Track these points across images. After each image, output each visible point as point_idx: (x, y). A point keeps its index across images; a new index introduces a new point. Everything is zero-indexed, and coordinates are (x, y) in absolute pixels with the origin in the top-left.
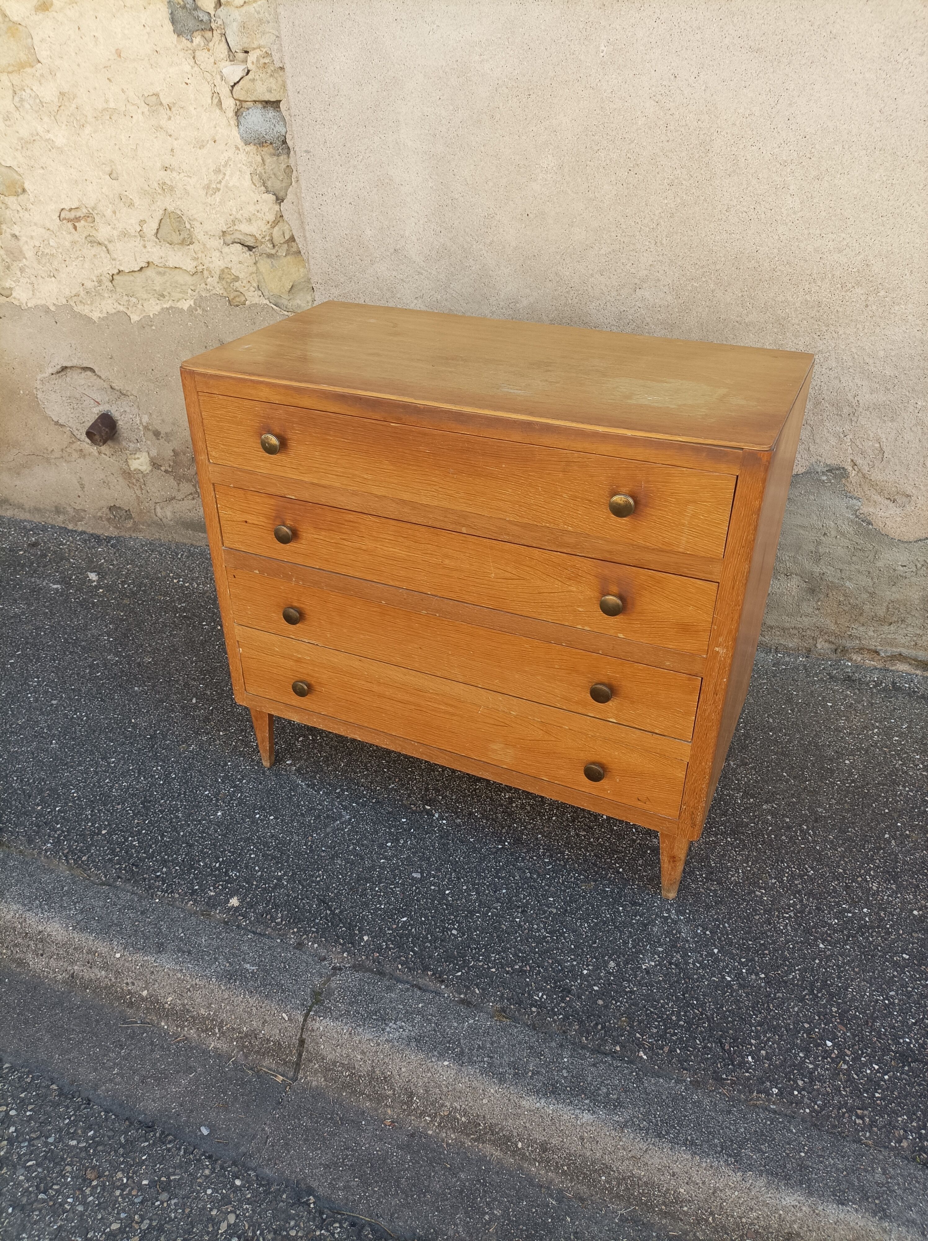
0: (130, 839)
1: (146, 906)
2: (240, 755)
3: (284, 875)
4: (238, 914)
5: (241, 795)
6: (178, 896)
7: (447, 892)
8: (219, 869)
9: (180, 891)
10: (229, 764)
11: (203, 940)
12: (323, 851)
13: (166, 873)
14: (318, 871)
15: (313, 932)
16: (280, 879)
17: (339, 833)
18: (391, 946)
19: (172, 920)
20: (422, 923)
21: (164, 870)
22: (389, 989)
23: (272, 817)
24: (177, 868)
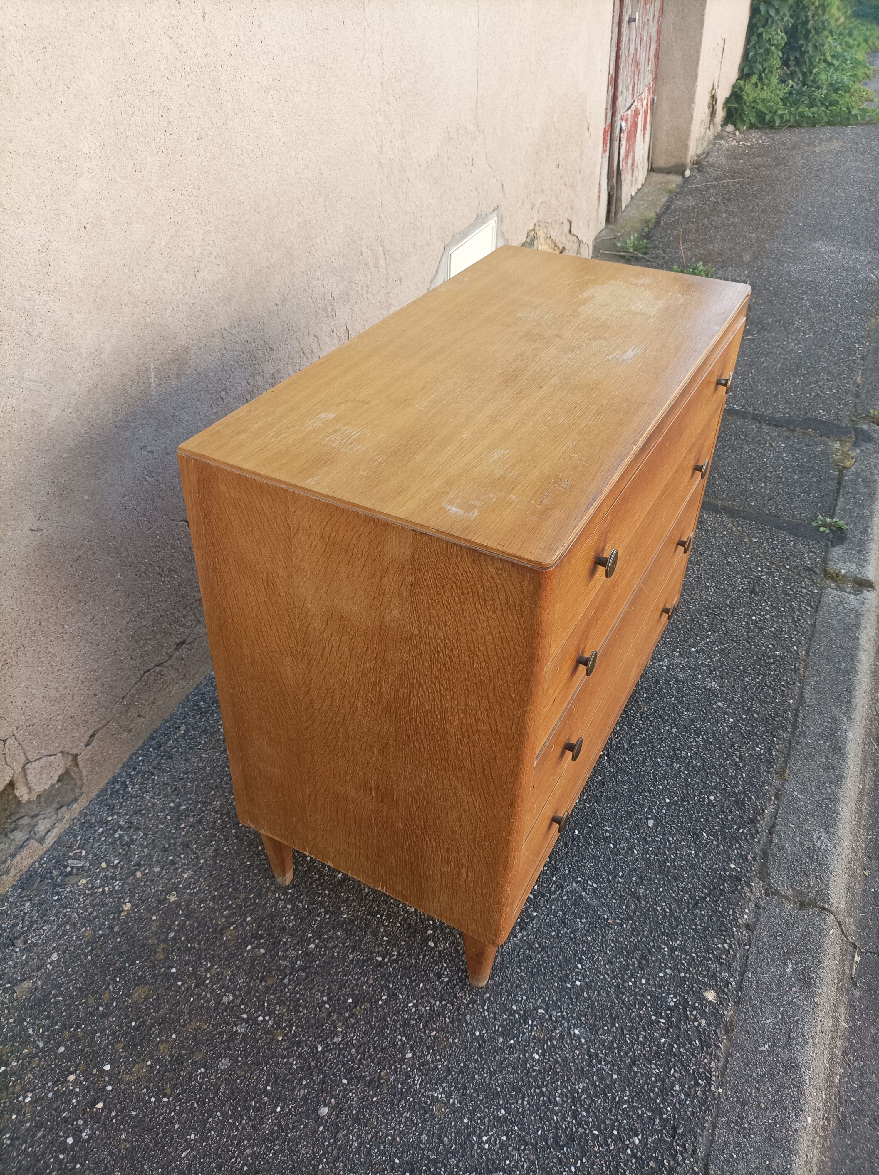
0: (629, 1151)
1: (732, 1102)
2: (459, 1020)
3: (667, 944)
4: (726, 990)
5: (541, 1008)
6: (713, 1063)
7: (668, 801)
8: (668, 1019)
9: (706, 1061)
10: (477, 1033)
11: (768, 1021)
12: (627, 907)
13: (682, 1085)
14: (655, 910)
15: (734, 912)
16: (672, 949)
17: (600, 892)
18: (737, 845)
19: (747, 1065)
20: (707, 820)
21: (677, 1088)
22: (781, 848)
23: (580, 966)
24: (672, 1071)
